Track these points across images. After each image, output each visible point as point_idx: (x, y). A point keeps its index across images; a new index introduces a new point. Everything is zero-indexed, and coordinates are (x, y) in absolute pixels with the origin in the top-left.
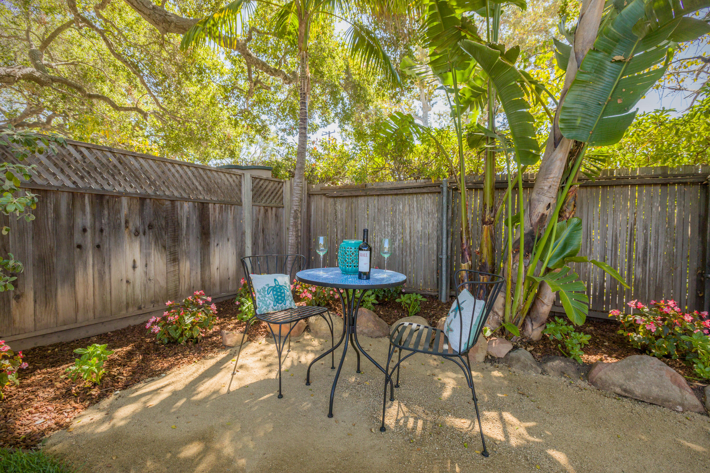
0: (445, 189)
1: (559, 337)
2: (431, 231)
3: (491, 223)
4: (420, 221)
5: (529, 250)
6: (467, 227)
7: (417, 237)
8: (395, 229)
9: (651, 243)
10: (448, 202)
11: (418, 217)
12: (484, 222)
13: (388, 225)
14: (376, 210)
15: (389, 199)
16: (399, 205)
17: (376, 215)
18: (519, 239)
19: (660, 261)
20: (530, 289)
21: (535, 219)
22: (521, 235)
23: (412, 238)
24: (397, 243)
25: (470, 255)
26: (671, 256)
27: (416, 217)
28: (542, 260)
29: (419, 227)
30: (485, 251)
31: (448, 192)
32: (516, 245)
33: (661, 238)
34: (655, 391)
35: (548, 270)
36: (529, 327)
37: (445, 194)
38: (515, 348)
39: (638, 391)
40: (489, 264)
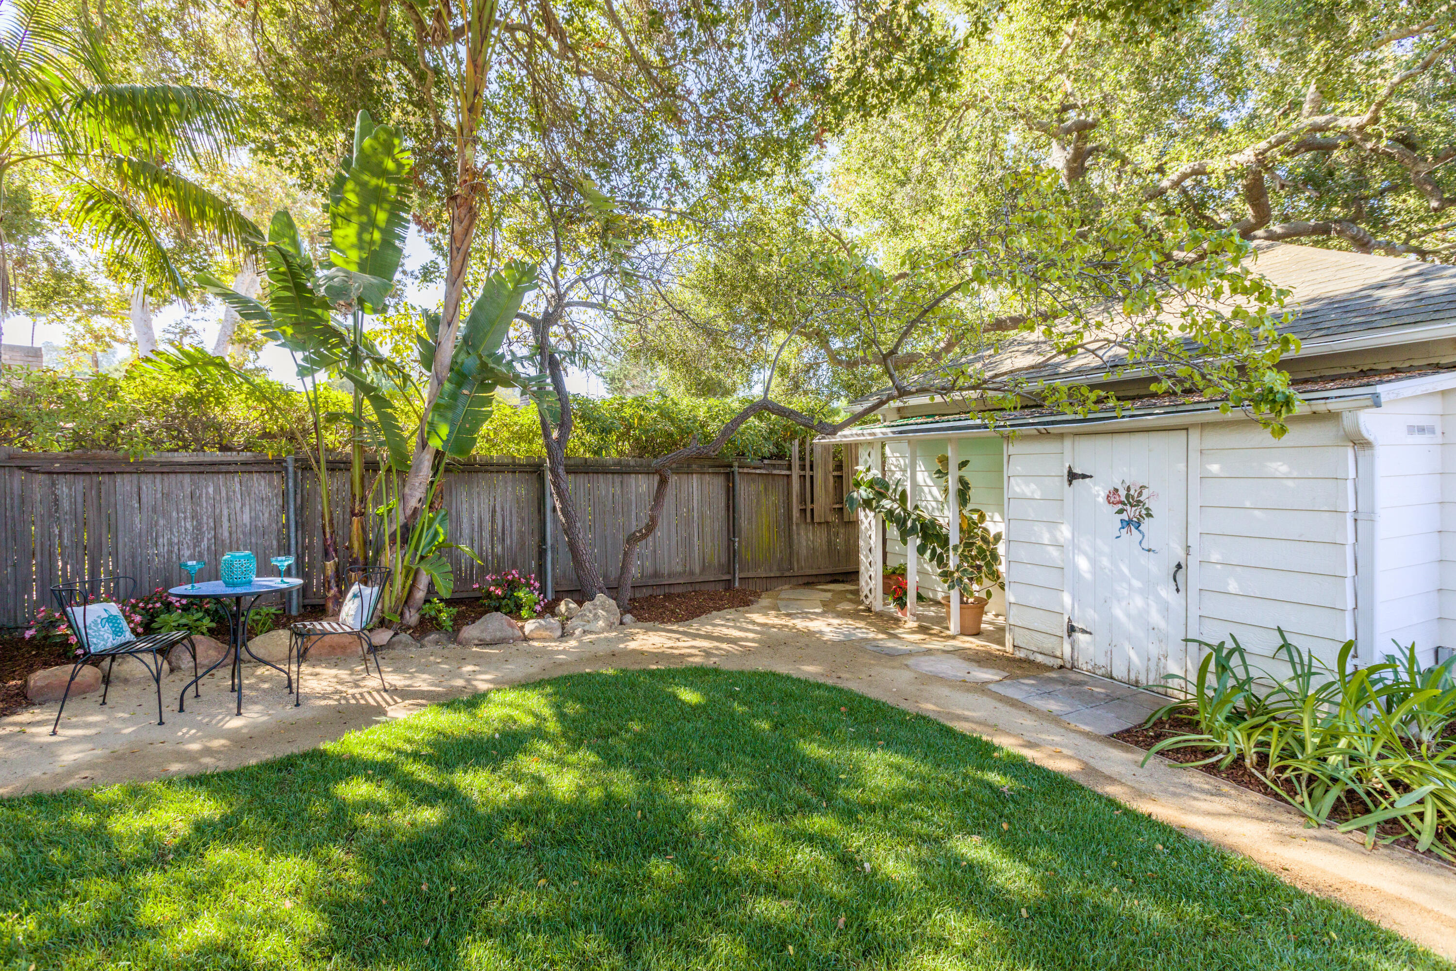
0: (291, 469)
1: (433, 613)
2: (266, 523)
3: (362, 514)
4: (247, 509)
5: (405, 541)
6: (331, 520)
7: (244, 533)
8: (200, 523)
9: (507, 524)
10: (295, 486)
11: (243, 505)
12: (353, 514)
13: (185, 518)
14: (159, 495)
15: (187, 479)
16: (207, 487)
17: (159, 502)
18: (395, 532)
19: (515, 537)
20: (407, 577)
21: (409, 512)
22: (397, 526)
23: (234, 536)
24: (204, 544)
25: (336, 551)
26: (521, 534)
27: (239, 505)
28: (416, 549)
29: (246, 518)
30: (356, 545)
31: (295, 473)
32: (393, 536)
33: (514, 519)
34: (499, 634)
35: (422, 558)
36: (407, 615)
37: (291, 475)
38: (396, 634)
39: (488, 638)
40: (361, 559)
